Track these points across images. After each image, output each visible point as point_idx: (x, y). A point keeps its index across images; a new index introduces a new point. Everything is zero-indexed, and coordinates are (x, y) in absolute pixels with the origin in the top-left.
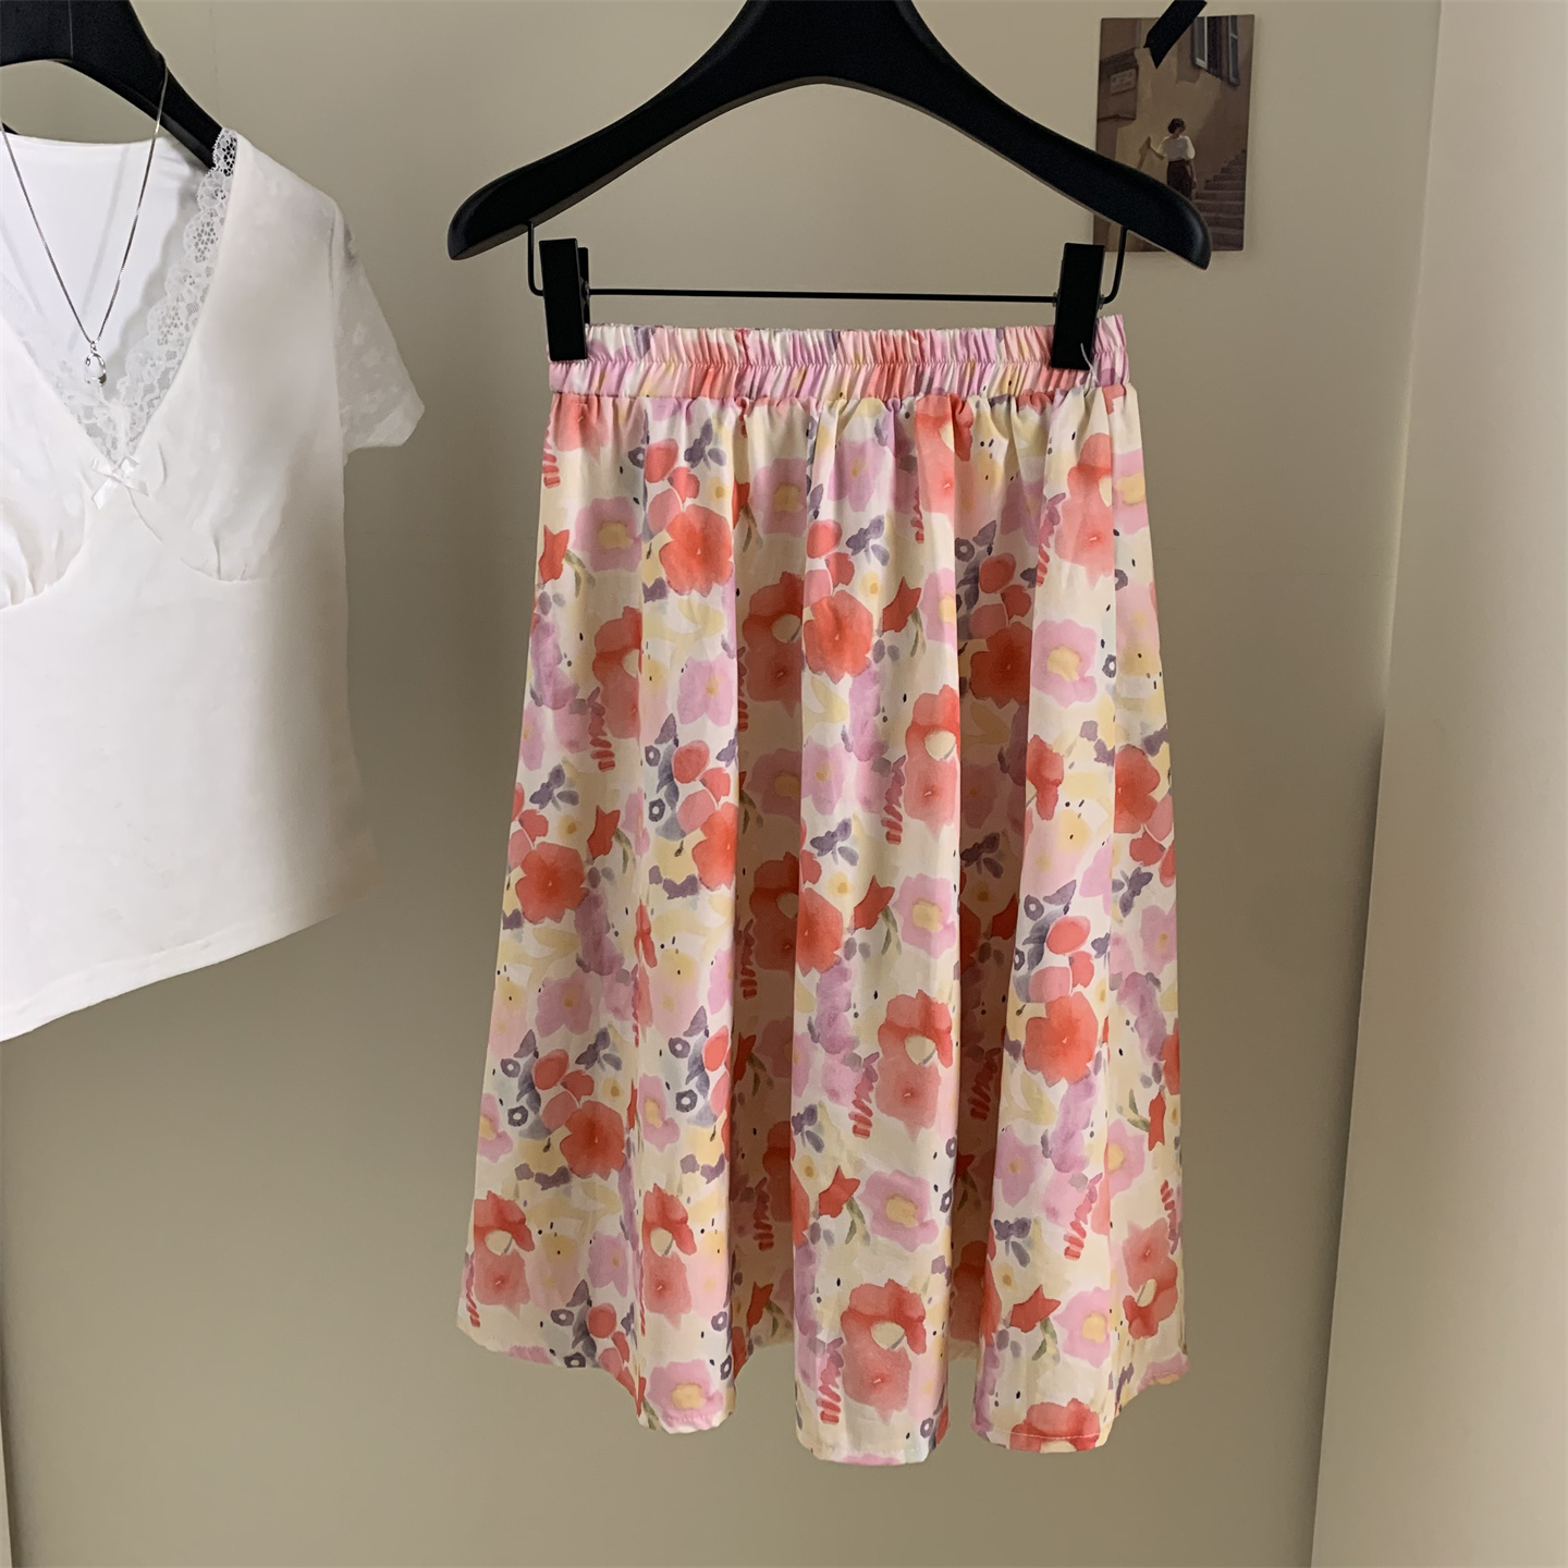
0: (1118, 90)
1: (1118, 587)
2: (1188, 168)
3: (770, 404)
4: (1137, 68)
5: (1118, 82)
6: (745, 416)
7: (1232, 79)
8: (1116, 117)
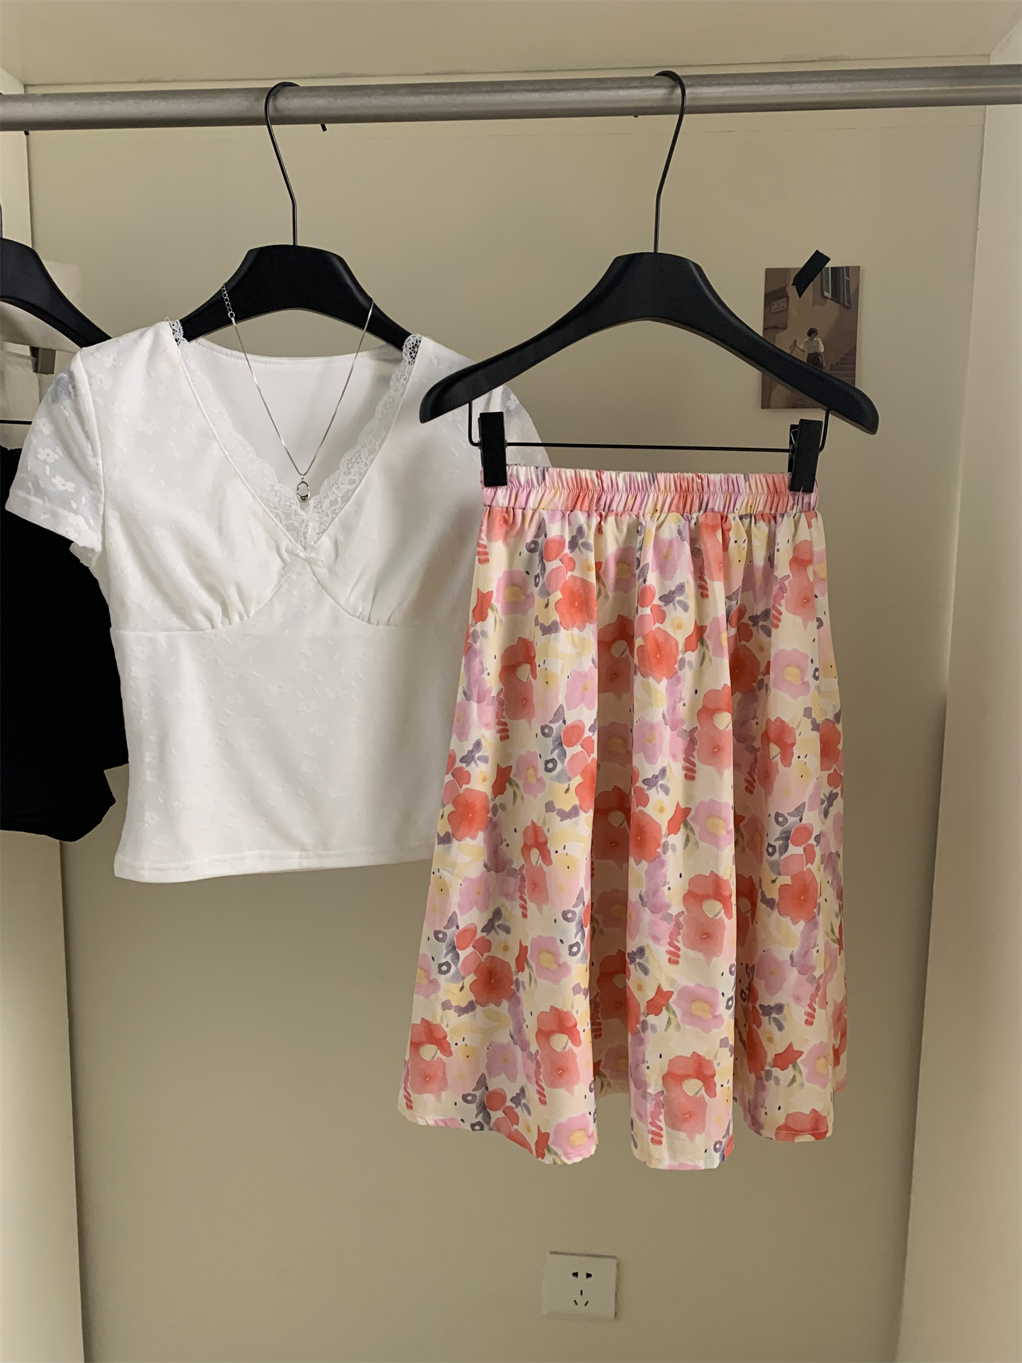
0: (775, 311)
1: (818, 627)
2: (820, 357)
3: (617, 515)
4: (788, 298)
5: (776, 306)
6: (602, 523)
7: (847, 304)
8: (775, 327)
